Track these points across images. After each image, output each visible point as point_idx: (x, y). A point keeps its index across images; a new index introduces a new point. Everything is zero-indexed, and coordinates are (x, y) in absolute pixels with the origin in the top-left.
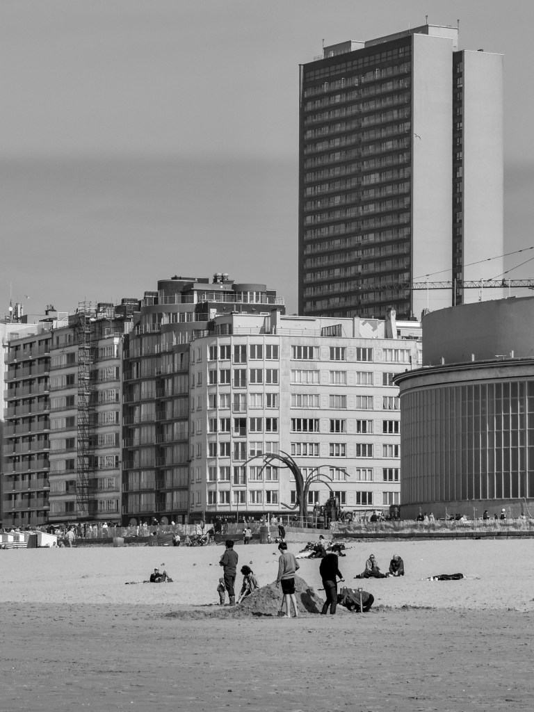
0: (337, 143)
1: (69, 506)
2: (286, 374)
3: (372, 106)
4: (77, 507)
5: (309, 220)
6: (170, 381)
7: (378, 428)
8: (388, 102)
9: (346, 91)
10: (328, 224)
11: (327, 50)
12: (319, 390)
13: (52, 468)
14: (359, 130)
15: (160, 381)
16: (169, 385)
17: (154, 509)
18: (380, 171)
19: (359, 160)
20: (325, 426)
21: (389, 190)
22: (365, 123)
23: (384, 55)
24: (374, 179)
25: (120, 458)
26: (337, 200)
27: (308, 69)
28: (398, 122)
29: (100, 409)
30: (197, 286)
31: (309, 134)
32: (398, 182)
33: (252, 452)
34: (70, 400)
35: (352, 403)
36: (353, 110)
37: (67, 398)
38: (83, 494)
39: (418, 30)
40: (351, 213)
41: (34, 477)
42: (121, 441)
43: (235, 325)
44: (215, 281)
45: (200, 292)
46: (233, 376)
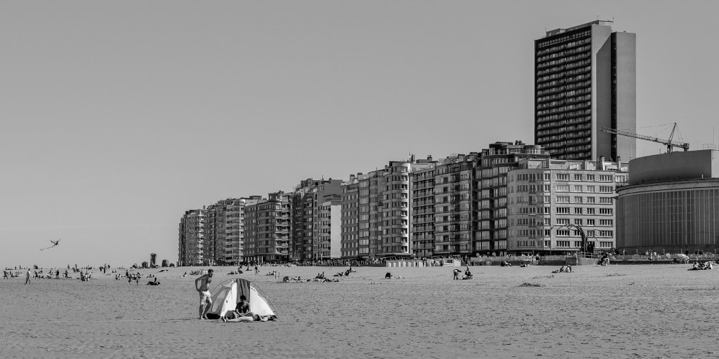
0: (553, 76)
1: (445, 247)
2: (554, 187)
3: (571, 59)
4: (449, 247)
5: (539, 113)
6: (497, 190)
7: (597, 212)
8: (579, 57)
9: (558, 52)
10: (549, 115)
11: (548, 33)
12: (570, 194)
13: (436, 230)
14: (564, 70)
15: (491, 190)
16: (496, 192)
17: (488, 248)
18: (576, 90)
19: (565, 84)
20: (572, 211)
21: (580, 98)
22: (568, 66)
23: (577, 35)
24: (572, 93)
25: (471, 225)
26: (554, 104)
27: (537, 42)
28: (584, 67)
29: (461, 202)
30: (509, 146)
31: (539, 73)
32: (584, 95)
33: (538, 223)
34: (445, 199)
35: (585, 200)
36: (562, 61)
37: (444, 198)
38: (452, 241)
39: (593, 23)
40: (561, 109)
41: (427, 234)
42: (472, 218)
43: (529, 165)
44: (516, 144)
45: (510, 149)
46: (528, 188)
